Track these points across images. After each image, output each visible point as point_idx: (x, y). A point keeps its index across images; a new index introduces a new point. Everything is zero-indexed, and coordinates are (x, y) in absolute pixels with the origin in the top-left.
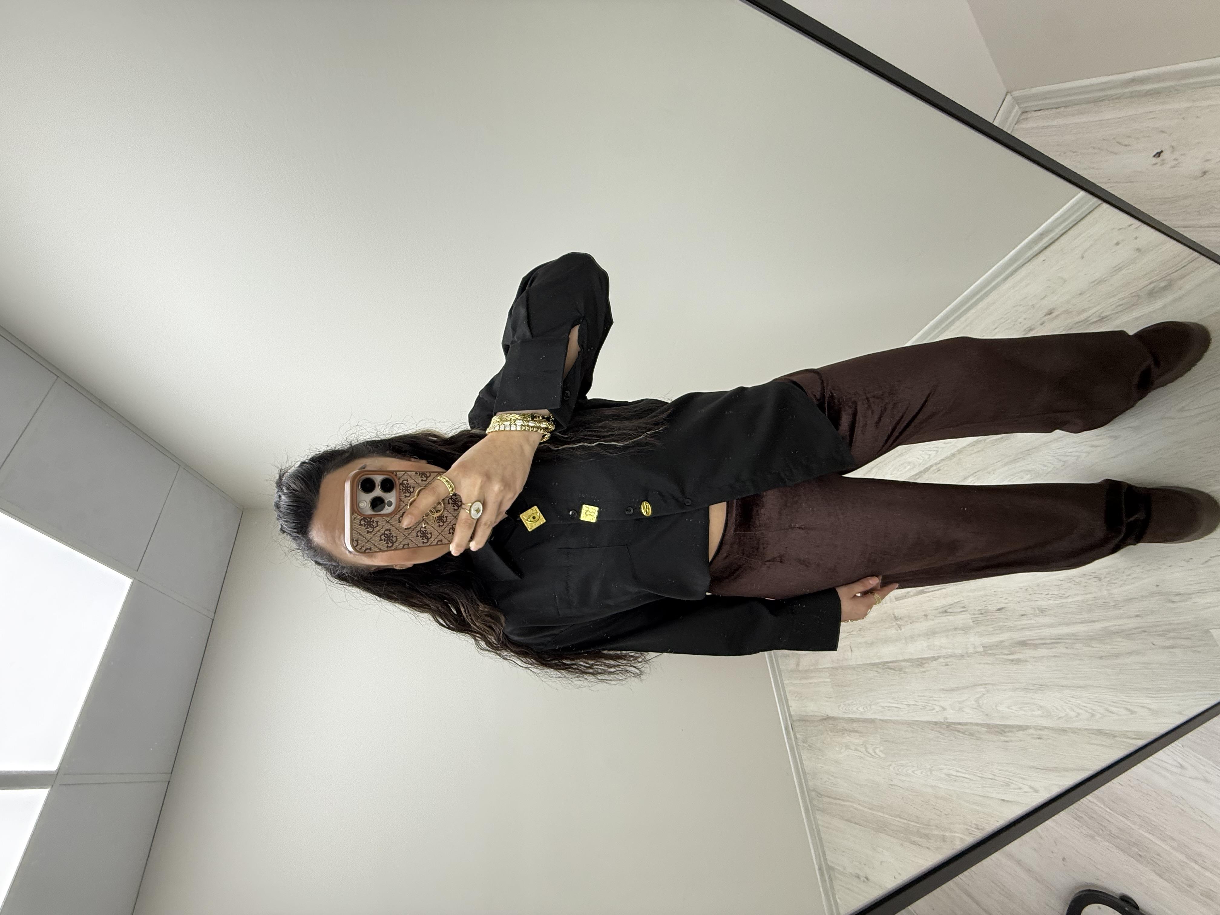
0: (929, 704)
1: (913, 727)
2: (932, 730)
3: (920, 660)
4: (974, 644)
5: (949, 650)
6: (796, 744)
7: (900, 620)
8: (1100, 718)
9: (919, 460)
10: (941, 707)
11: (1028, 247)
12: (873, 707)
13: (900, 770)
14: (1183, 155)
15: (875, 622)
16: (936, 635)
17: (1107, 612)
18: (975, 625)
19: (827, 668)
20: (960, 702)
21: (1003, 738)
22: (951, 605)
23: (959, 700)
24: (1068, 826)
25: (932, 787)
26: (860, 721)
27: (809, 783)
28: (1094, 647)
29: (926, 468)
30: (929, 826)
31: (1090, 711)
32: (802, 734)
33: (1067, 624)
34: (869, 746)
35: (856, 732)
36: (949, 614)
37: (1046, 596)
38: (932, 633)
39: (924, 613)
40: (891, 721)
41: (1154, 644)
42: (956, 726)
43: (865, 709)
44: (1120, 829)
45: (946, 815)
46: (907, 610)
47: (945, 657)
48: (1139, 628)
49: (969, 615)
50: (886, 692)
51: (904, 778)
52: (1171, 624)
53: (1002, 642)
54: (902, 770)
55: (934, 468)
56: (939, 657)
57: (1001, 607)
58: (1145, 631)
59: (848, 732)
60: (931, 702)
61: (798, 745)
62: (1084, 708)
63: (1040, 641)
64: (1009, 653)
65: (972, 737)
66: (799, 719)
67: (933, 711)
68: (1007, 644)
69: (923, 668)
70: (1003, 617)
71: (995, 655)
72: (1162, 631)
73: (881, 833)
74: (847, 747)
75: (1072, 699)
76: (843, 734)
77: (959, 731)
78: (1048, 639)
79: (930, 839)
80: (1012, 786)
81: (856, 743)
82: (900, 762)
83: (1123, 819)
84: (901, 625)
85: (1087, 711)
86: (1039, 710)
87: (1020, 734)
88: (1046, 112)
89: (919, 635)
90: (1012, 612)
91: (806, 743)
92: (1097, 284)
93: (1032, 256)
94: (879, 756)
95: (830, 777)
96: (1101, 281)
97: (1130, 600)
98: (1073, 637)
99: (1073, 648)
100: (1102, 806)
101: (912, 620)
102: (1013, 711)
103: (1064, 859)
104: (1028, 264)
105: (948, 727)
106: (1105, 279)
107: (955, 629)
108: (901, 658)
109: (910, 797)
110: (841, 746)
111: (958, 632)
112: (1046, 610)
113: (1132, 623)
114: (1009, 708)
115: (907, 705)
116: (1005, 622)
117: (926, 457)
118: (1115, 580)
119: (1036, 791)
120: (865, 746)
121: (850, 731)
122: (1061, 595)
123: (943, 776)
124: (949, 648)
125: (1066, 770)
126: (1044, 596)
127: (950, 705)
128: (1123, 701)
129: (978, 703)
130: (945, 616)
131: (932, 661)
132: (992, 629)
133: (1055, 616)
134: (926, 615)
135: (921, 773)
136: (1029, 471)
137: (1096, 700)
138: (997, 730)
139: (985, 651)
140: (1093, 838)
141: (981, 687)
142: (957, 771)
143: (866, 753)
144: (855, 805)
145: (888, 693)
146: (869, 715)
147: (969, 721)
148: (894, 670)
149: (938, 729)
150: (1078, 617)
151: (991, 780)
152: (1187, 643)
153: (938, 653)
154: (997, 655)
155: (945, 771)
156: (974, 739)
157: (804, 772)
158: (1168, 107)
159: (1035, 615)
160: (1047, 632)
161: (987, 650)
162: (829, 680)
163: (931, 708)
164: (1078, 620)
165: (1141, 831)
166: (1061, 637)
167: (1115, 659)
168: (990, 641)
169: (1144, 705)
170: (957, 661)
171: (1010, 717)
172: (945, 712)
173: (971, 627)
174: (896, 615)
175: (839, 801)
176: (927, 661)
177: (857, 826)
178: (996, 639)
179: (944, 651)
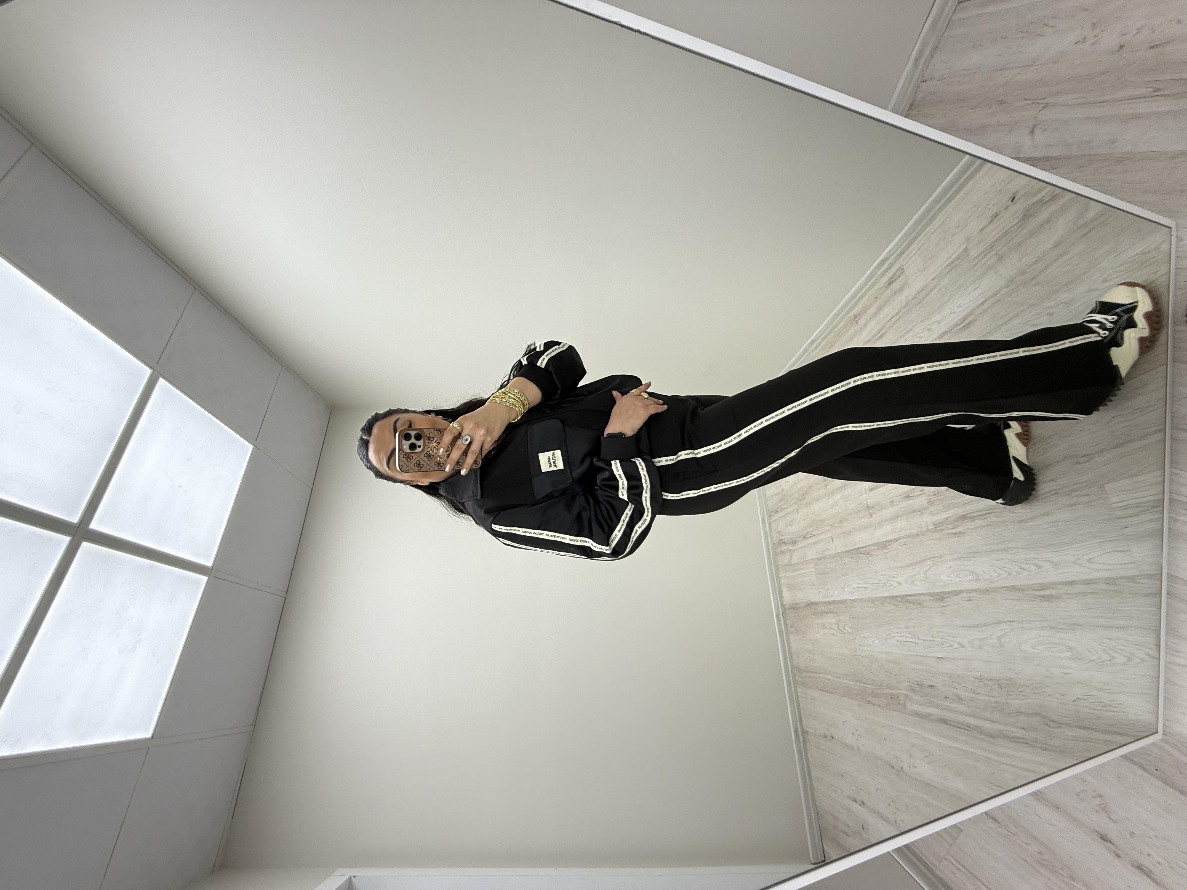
0: (889, 582)
1: (875, 603)
2: (891, 604)
3: (885, 543)
4: (927, 523)
5: (907, 531)
7: (870, 508)
8: (1015, 576)
10: (898, 582)
12: (846, 589)
13: (863, 642)
15: (852, 513)
16: (900, 519)
18: (929, 506)
19: (813, 559)
20: (912, 577)
21: (942, 604)
23: (912, 574)
25: (886, 653)
26: (834, 603)
27: (795, 662)
31: (1009, 570)
32: (791, 620)
34: (840, 624)
35: (832, 613)
36: (910, 498)
38: (895, 518)
39: (890, 501)
40: (859, 599)
41: (1062, 504)
42: (908, 598)
43: (840, 592)
45: (895, 675)
46: (878, 499)
47: (904, 538)
48: (1052, 490)
49: (925, 497)
50: (856, 575)
51: (865, 648)
52: (1076, 484)
53: (948, 518)
56: (899, 538)
58: (1056, 493)
59: (825, 615)
60: (890, 579)
61: (788, 630)
63: (977, 514)
64: (952, 527)
65: (920, 606)
66: (790, 607)
67: (891, 587)
68: (952, 519)
69: (886, 549)
71: (942, 530)
72: (1068, 491)
73: (844, 697)
74: (824, 627)
75: (997, 561)
76: (821, 616)
77: (910, 602)
79: (881, 698)
80: (946, 645)
81: (830, 623)
82: (864, 635)
84: (872, 513)
85: (1005, 571)
86: (970, 575)
87: (955, 599)
89: (886, 521)
91: (793, 627)
94: (848, 631)
95: (810, 654)
101: (881, 508)
102: (951, 579)
105: (902, 599)
107: (914, 511)
108: (870, 543)
109: (869, 663)
110: (819, 626)
114: (948, 576)
115: (872, 584)
120: (838, 625)
121: (827, 613)
123: (895, 643)
124: (908, 529)
127: (905, 580)
128: (1033, 557)
129: (926, 575)
131: (894, 543)
132: (942, 508)
134: (891, 502)
137: (1014, 560)
138: (938, 597)
139: (934, 528)
141: (929, 560)
142: (906, 637)
143: (838, 630)
144: (826, 676)
145: (858, 576)
146: (843, 597)
147: (917, 593)
148: (864, 554)
149: (895, 603)
151: (930, 642)
152: (1086, 499)
153: (899, 535)
155: (898, 638)
156: (921, 608)
157: (790, 653)
161: (937, 527)
162: (814, 570)
163: (890, 585)
167: (1031, 522)
168: (940, 518)
169: (1049, 559)
170: (913, 540)
171: (949, 584)
172: (900, 586)
173: (925, 509)
174: (869, 504)
175: (815, 674)
176: (890, 543)
177: (828, 694)
178: (944, 516)
179: (904, 532)
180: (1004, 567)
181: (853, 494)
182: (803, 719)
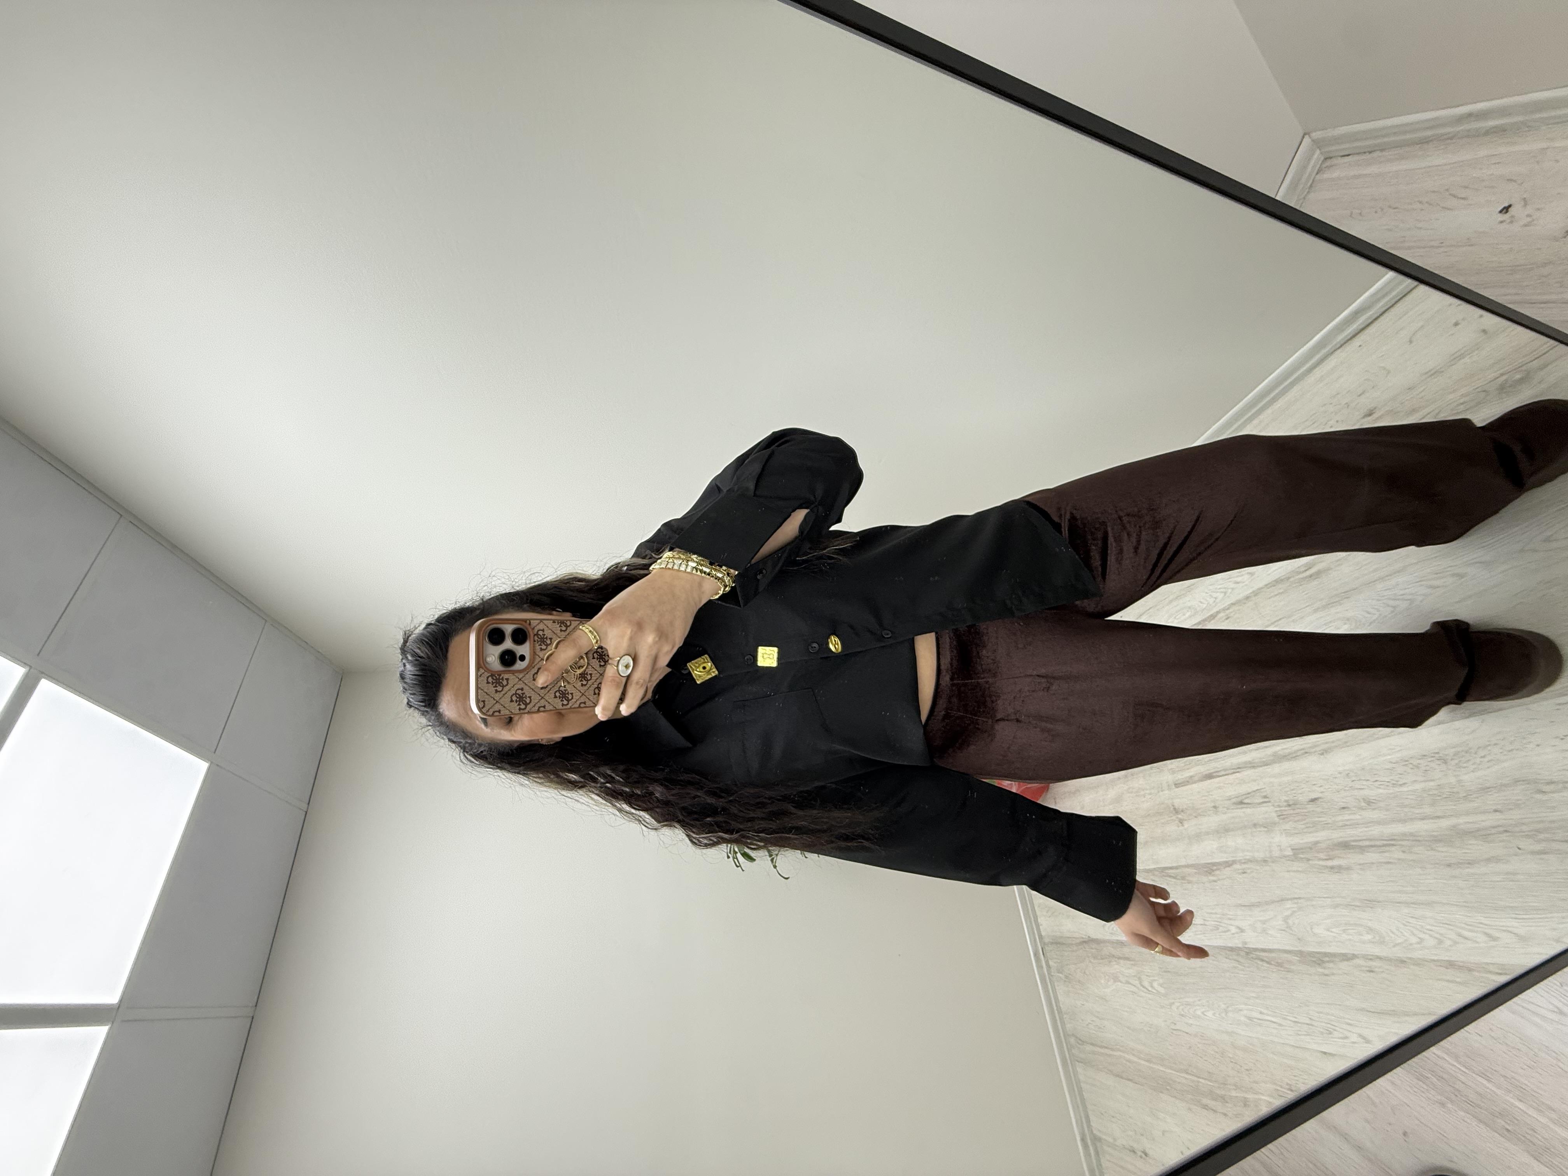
0: (1221, 924)
2: (1226, 958)
3: (1209, 865)
4: (1280, 846)
5: (1246, 853)
6: (1048, 974)
7: (1182, 814)
8: (1450, 946)
9: (1202, 605)
10: (1238, 927)
11: (1339, 328)
13: (1185, 1010)
14: (1538, 209)
15: (1149, 815)
16: (1230, 833)
17: (1455, 805)
18: (1281, 821)
20: (1264, 922)
21: (1321, 971)
22: (1248, 794)
23: (1261, 918)
24: (1409, 1089)
25: (1227, 1032)
27: (1068, 1026)
28: (1439, 851)
29: (1211, 616)
30: (1226, 1084)
31: (1437, 936)
32: (1055, 960)
33: (1403, 821)
34: (1143, 977)
35: (1127, 959)
36: (1245, 806)
37: (1374, 783)
38: (1224, 830)
39: (1213, 804)
41: (1519, 848)
42: (1258, 954)
44: (1480, 1094)
45: (1247, 1070)
46: (1191, 800)
47: (1241, 862)
48: (1499, 826)
49: (1272, 807)
51: (1191, 1021)
52: (1542, 822)
53: (1317, 843)
54: (1188, 1011)
55: (1222, 615)
56: (1234, 862)
57: (1316, 797)
58: (1506, 831)
59: (1116, 959)
60: (1226, 922)
61: (1052, 976)
62: (1430, 932)
63: (1367, 843)
64: (1328, 857)
65: (1280, 968)
66: (1051, 941)
67: (1227, 934)
68: (1323, 845)
69: (1213, 875)
70: (1319, 810)
71: (1308, 860)
72: (1529, 831)
73: (1162, 1092)
74: (1116, 979)
75: (1413, 919)
76: (1110, 962)
77: (1263, 960)
78: (1378, 840)
79: (1227, 1102)
80: (1336, 1034)
81: (1127, 974)
82: (1187, 1000)
83: (1485, 1082)
84: (1183, 820)
85: (1431, 936)
86: (1368, 933)
87: (1344, 965)
88: (1356, 158)
89: (1207, 833)
90: (1329, 804)
91: (1061, 973)
92: (1432, 375)
93: (1344, 341)
94: (1157, 991)
95: (1094, 1019)
96: (1435, 372)
97: (1485, 790)
98: (1411, 838)
99: (1411, 852)
100: (1455, 1064)
101: (1197, 813)
102: (1335, 935)
103: (1405, 1134)
104: (1339, 351)
105: (1247, 953)
106: (1441, 370)
107: (1255, 825)
108: (1183, 862)
109: (1199, 1045)
110: (1107, 977)
111: (1258, 830)
112: (1374, 801)
113: (1489, 820)
114: (1328, 930)
116: (1320, 817)
117: (1211, 601)
118: (1465, 763)
119: (1368, 1041)
120: (1140, 978)
121: (1119, 958)
122: (1394, 782)
123: (1243, 1019)
124: (1248, 851)
125: (1406, 1014)
126: (1372, 783)
127: (1250, 925)
128: (1481, 923)
129: (1287, 923)
130: (1242, 808)
131: (1225, 868)
132: (1303, 826)
133: (1387, 810)
134: (1215, 807)
135: (1214, 1014)
136: (1348, 619)
137: (1444, 922)
138: (1313, 959)
139: (1294, 854)
140: (1443, 1105)
141: (1290, 902)
142: (1261, 1013)
143: (1140, 987)
144: (1126, 1056)
147: (1274, 947)
148: (1174, 878)
149: (1235, 957)
150: (1417, 811)
151: (1306, 1026)
153: (1233, 857)
154: (1311, 860)
155: (1245, 1012)
156: (1283, 971)
157: (1059, 1012)
158: (1517, 148)
159: (1362, 809)
160: (1376, 831)
161: (1298, 853)
163: (1224, 929)
164: (1417, 815)
165: (1508, 1098)
166: (1395, 838)
167: (1469, 867)
168: (1301, 842)
169: (1509, 929)
170: (1258, 868)
171: (1331, 942)
172: (1243, 934)
173: (1275, 824)
174: (1177, 806)
175: (1106, 1050)
176: (1219, 867)
177: (1131, 1084)
178: (1309, 838)
179: (1241, 854)
180: (1428, 930)
181: (1148, 787)
182: (1092, 1118)
